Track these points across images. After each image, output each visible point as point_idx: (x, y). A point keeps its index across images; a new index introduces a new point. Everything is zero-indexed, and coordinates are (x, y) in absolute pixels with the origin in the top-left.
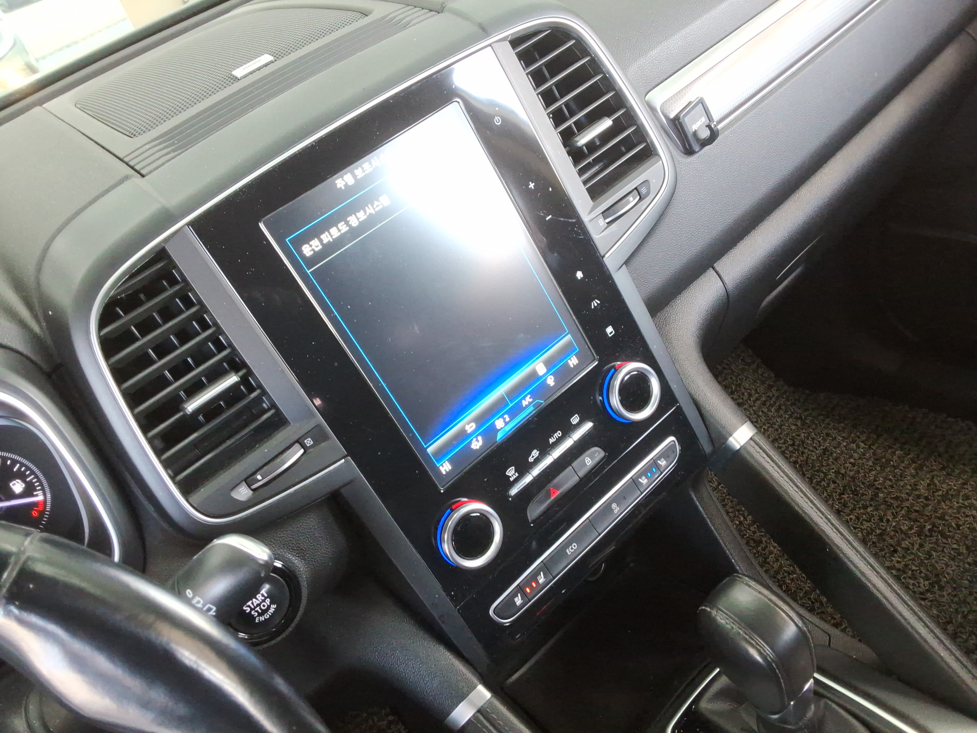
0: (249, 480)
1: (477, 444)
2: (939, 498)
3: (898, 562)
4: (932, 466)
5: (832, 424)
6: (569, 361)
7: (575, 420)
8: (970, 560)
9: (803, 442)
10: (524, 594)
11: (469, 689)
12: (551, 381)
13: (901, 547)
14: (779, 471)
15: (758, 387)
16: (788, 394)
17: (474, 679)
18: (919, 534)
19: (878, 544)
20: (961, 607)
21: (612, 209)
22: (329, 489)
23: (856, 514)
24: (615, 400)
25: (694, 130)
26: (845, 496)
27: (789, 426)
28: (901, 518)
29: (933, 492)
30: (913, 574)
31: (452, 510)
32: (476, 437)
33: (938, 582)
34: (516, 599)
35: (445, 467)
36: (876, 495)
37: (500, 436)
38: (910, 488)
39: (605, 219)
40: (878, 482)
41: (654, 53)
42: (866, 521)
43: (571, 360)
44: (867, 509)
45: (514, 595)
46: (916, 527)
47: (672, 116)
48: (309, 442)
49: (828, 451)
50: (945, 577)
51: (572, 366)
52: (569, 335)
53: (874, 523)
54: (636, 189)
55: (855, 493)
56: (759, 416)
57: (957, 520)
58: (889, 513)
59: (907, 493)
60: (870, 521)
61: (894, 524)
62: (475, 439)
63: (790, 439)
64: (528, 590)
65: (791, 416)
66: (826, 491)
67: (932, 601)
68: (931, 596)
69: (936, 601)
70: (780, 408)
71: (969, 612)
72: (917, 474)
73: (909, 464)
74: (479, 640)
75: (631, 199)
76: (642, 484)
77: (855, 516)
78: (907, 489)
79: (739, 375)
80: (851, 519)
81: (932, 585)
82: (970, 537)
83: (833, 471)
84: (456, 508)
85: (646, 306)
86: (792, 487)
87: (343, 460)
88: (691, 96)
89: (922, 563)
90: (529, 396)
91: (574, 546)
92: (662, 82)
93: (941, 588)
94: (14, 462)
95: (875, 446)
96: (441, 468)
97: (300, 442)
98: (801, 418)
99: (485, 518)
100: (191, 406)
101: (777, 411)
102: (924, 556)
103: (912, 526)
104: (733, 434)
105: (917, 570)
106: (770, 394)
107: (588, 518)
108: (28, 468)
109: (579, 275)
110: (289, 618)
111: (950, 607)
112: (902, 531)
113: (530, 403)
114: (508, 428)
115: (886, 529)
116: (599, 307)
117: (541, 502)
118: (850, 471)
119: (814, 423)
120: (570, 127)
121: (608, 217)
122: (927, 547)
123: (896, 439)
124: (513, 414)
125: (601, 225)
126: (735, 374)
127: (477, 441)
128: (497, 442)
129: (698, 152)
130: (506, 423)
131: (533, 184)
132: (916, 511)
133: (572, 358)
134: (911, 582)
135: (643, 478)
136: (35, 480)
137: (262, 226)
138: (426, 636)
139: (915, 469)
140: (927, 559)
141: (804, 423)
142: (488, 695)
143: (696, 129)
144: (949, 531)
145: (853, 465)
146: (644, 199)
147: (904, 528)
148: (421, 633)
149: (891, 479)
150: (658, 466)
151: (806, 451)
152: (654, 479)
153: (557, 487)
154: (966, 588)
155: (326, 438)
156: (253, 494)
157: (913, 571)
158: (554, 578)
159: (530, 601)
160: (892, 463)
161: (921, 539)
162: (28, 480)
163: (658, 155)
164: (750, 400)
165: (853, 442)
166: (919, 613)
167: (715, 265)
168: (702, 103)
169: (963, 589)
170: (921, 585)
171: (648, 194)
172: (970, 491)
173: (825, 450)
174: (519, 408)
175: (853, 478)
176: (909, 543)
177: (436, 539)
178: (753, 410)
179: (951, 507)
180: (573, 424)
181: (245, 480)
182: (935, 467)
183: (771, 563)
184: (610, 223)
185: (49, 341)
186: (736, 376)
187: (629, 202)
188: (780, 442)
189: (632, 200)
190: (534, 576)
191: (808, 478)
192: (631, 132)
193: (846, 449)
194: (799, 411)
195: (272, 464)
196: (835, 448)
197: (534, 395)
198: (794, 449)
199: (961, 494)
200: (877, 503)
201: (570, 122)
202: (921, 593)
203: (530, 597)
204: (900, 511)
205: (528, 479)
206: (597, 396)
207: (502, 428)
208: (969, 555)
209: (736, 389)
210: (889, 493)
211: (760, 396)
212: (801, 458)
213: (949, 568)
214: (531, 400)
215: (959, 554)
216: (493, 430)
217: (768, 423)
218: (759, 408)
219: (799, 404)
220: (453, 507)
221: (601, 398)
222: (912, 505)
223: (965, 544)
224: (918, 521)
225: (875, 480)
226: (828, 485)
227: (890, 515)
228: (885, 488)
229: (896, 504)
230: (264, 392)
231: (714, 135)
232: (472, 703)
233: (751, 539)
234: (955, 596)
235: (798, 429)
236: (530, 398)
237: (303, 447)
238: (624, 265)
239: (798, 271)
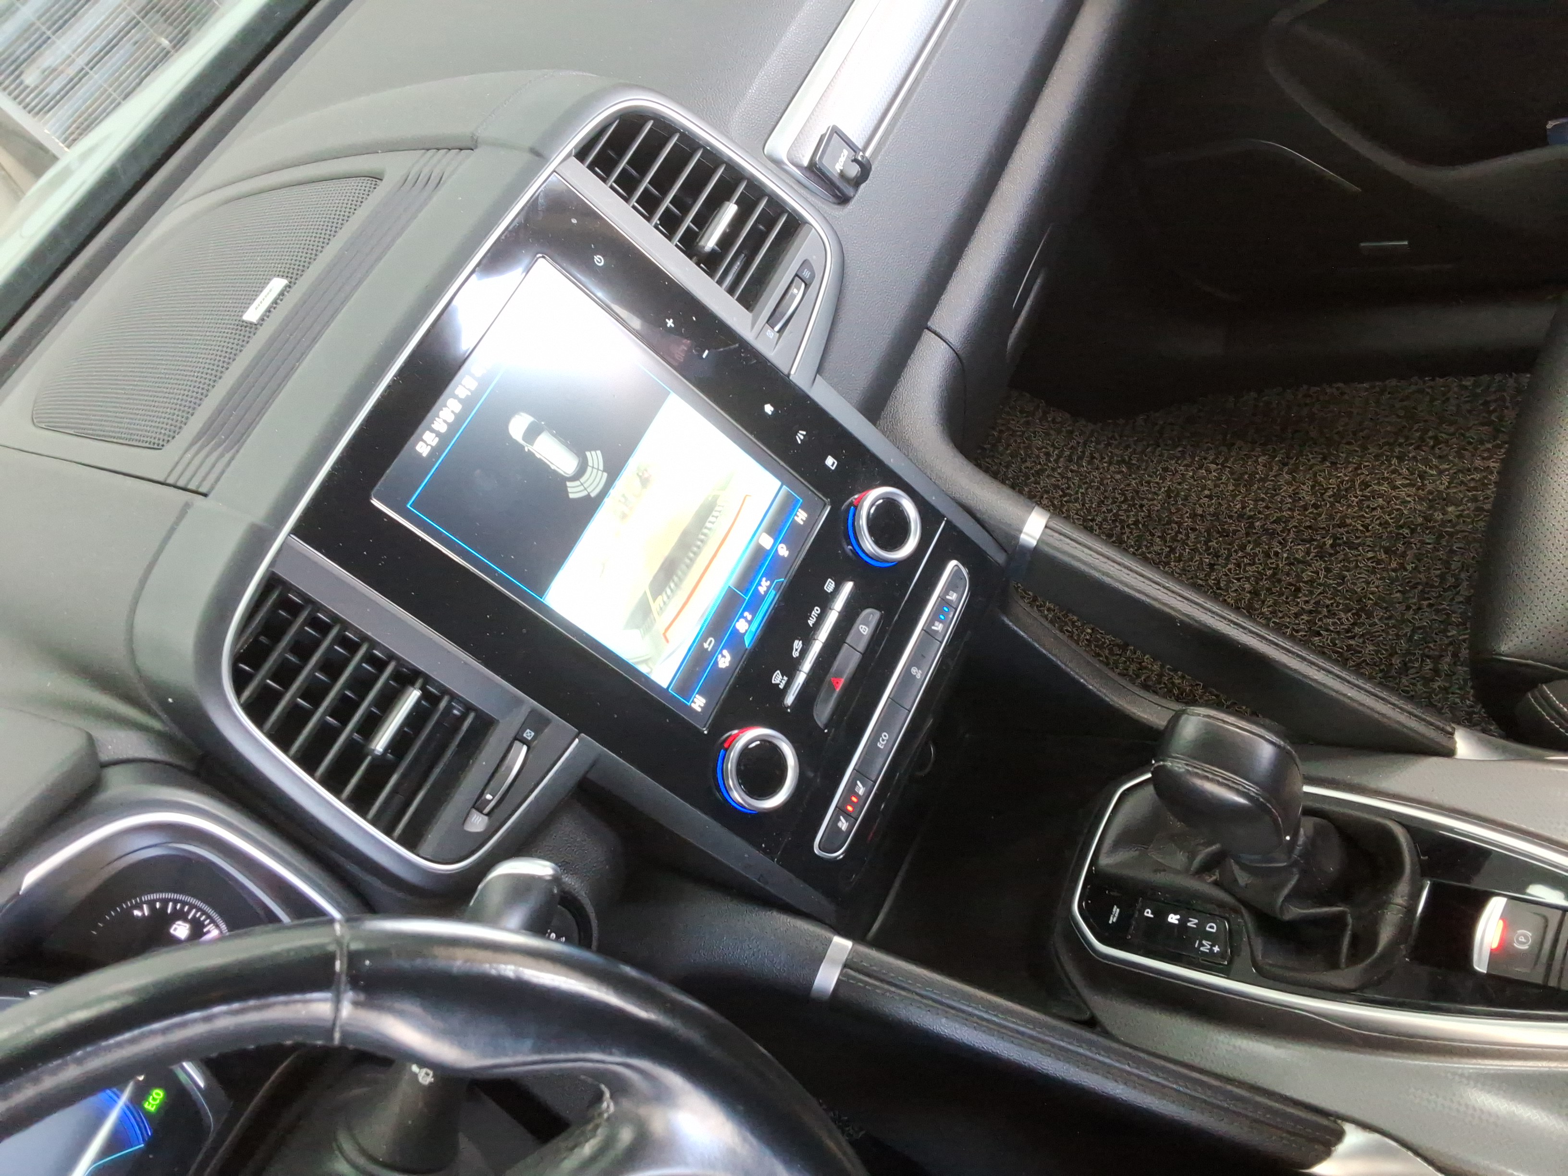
0: (478, 805)
1: (724, 661)
2: (1332, 500)
3: (1307, 602)
4: (1309, 460)
5: (1166, 454)
6: (796, 518)
7: (830, 586)
8: (1394, 565)
9: (1137, 492)
10: (847, 815)
11: (824, 946)
12: (783, 551)
13: (1304, 582)
14: (1092, 553)
15: (1054, 440)
16: (1096, 434)
17: (824, 933)
18: (1321, 556)
19: (1274, 590)
20: (1403, 629)
21: (777, 313)
22: (572, 782)
23: (1234, 561)
24: (868, 544)
25: (839, 171)
26: (1213, 544)
27: (1112, 477)
28: (1292, 544)
29: (1322, 494)
30: (1329, 611)
31: (726, 750)
32: (721, 652)
33: (1362, 609)
34: (840, 824)
35: (698, 703)
36: (1252, 526)
37: (748, 642)
38: (1290, 500)
39: (773, 328)
40: (1248, 509)
41: (752, 91)
42: (1250, 565)
43: (798, 516)
44: (1246, 549)
45: (835, 820)
46: (1314, 549)
47: (806, 163)
48: (529, 734)
49: (1173, 491)
50: (1370, 599)
51: (802, 523)
52: (784, 486)
53: (1261, 564)
54: (796, 275)
55: (1224, 533)
56: (1068, 479)
57: (1363, 520)
58: (1275, 543)
59: (1290, 509)
60: (1254, 563)
61: (1285, 555)
62: (720, 656)
63: (1119, 494)
64: (850, 808)
65: (1110, 463)
66: (1187, 545)
67: (1363, 635)
68: (1360, 630)
69: (1369, 633)
70: (1093, 458)
71: (1414, 631)
72: (1294, 478)
73: (1279, 470)
74: (815, 887)
75: (795, 291)
76: (937, 631)
77: (1235, 564)
78: (1287, 503)
79: (1023, 432)
80: (1230, 570)
81: (1357, 615)
82: (1385, 535)
83: (1188, 515)
84: (729, 746)
85: (861, 413)
86: (1113, 567)
87: (577, 740)
88: (821, 128)
89: (1336, 592)
90: (764, 579)
91: (885, 736)
92: (777, 123)
93: (1369, 615)
94: (165, 902)
95: (1230, 462)
96: (693, 705)
97: (518, 738)
98: (1123, 461)
99: (768, 744)
100: (380, 743)
101: (1090, 462)
102: (1335, 582)
103: (1308, 550)
104: (1022, 529)
105: (1332, 604)
106: (1073, 443)
107: (889, 697)
108: (184, 903)
109: (769, 409)
111: (1388, 633)
112: (1299, 562)
113: (769, 588)
114: (754, 627)
115: (1278, 565)
116: (807, 439)
117: (826, 701)
118: (1209, 506)
119: (1143, 461)
120: (689, 229)
121: (776, 325)
122: (1336, 568)
123: (1254, 442)
124: (753, 607)
125: (771, 337)
126: (1019, 433)
127: (723, 656)
128: (746, 649)
129: (854, 196)
130: (750, 623)
131: (671, 320)
132: (1310, 527)
133: (798, 513)
134: (1330, 621)
135: (937, 623)
136: (199, 914)
137: (375, 502)
138: (750, 908)
139: (1290, 473)
140: (1339, 584)
141: (1129, 465)
142: (848, 944)
143: (842, 168)
144: (1357, 538)
145: (1210, 497)
146: (811, 284)
147: (1300, 555)
148: (744, 908)
149: (1263, 498)
150: (948, 603)
151: (1145, 502)
152: (949, 620)
153: (839, 674)
154: (1399, 603)
155: (547, 721)
156: (489, 819)
157: (1327, 606)
158: (875, 782)
159: (857, 820)
160: (1257, 476)
161: (1325, 561)
162: (190, 917)
163: (806, 222)
164: (1050, 462)
165: (1201, 467)
166: (1308, 657)
167: (929, 324)
168: (836, 132)
169: (1397, 605)
170: (1344, 620)
171: (813, 277)
172: (1367, 475)
173: (1169, 491)
174: (758, 599)
175: (1216, 515)
176: (1312, 572)
177: (720, 791)
178: (1059, 474)
179: (1349, 506)
180: (829, 592)
181: (473, 807)
182: (1312, 461)
183: (1150, 666)
184: (781, 331)
185: (179, 734)
186: (1021, 436)
187: (794, 296)
188: (1108, 503)
189: (797, 292)
190: (851, 789)
191: (1159, 537)
192: (765, 206)
193: (1195, 481)
194: (1117, 451)
195: (497, 775)
196: (1180, 484)
197: (769, 575)
198: (1129, 505)
199: (1357, 484)
200: (1255, 536)
201: (688, 222)
202: (1348, 631)
203: (854, 815)
204: (1288, 535)
205: (801, 679)
206: (845, 546)
207: (746, 631)
208: (1391, 559)
209: (1026, 454)
210: (1267, 517)
211: (1063, 451)
212: (1142, 514)
213: (1371, 586)
214: (768, 583)
215: (1379, 562)
216: (738, 637)
217: (1084, 483)
218: (1067, 468)
219: (1115, 442)
220: (726, 745)
221: (850, 547)
222: (1300, 522)
223: (1381, 547)
224: (1314, 540)
225: (1243, 508)
226: (1187, 535)
227: (1277, 546)
228: (1260, 512)
229: (1279, 528)
230: (453, 697)
231: (865, 170)
232: (833, 962)
233: (1114, 645)
234: (1389, 618)
235: (1125, 477)
236: (766, 581)
237: (524, 743)
238: (818, 375)
239: (1039, 281)
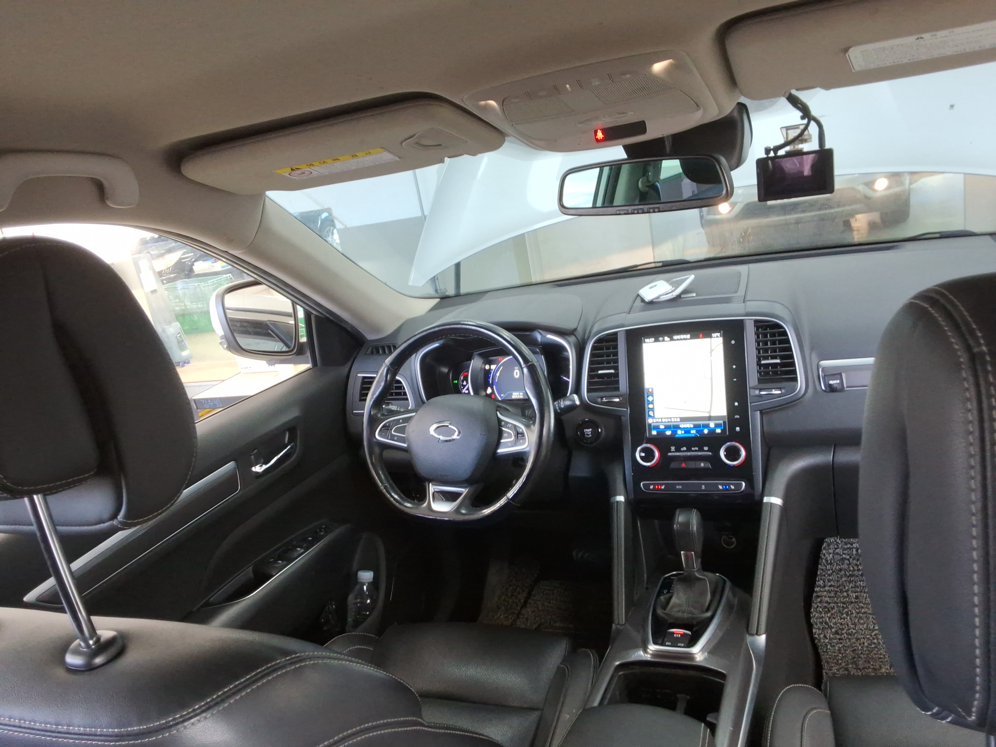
1: (668, 433)
6: (717, 429)
7: (706, 448)
10: (654, 487)
11: (621, 496)
22: (620, 414)
25: (830, 383)
34: (651, 486)
37: (677, 436)
39: (759, 392)
45: (651, 484)
48: (622, 399)
54: (779, 388)
62: (669, 431)
64: (656, 487)
74: (633, 487)
76: (719, 488)
91: (681, 487)
96: (653, 431)
97: (619, 397)
99: (654, 453)
100: (600, 372)
104: (770, 498)
109: (737, 404)
110: (592, 443)
113: (694, 433)
114: (682, 436)
116: (739, 419)
121: (761, 392)
124: (686, 433)
125: (756, 393)
128: (674, 436)
130: (682, 434)
131: (735, 367)
133: (719, 429)
135: (721, 486)
142: (624, 500)
143: (833, 383)
150: (730, 487)
153: (686, 464)
155: (627, 401)
158: (667, 491)
159: (655, 491)
163: (798, 382)
174: (689, 433)
177: (636, 446)
180: (704, 449)
181: (601, 398)
190: (661, 485)
197: (697, 431)
203: (656, 489)
205: (677, 454)
206: (717, 445)
207: (679, 434)
216: (676, 433)
220: (646, 443)
237: (619, 399)
238: (759, 411)
